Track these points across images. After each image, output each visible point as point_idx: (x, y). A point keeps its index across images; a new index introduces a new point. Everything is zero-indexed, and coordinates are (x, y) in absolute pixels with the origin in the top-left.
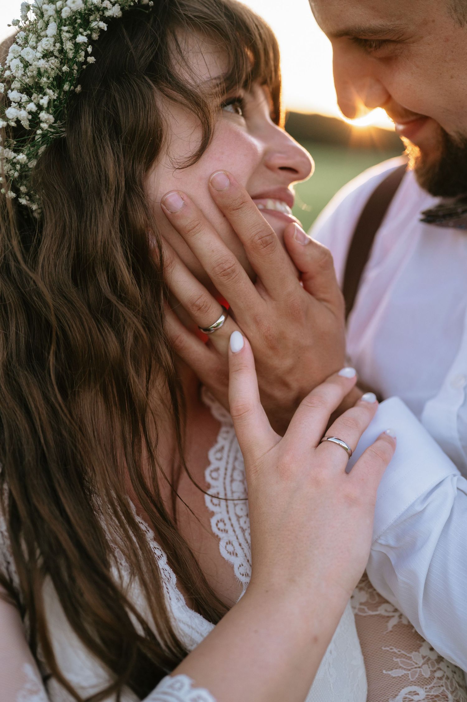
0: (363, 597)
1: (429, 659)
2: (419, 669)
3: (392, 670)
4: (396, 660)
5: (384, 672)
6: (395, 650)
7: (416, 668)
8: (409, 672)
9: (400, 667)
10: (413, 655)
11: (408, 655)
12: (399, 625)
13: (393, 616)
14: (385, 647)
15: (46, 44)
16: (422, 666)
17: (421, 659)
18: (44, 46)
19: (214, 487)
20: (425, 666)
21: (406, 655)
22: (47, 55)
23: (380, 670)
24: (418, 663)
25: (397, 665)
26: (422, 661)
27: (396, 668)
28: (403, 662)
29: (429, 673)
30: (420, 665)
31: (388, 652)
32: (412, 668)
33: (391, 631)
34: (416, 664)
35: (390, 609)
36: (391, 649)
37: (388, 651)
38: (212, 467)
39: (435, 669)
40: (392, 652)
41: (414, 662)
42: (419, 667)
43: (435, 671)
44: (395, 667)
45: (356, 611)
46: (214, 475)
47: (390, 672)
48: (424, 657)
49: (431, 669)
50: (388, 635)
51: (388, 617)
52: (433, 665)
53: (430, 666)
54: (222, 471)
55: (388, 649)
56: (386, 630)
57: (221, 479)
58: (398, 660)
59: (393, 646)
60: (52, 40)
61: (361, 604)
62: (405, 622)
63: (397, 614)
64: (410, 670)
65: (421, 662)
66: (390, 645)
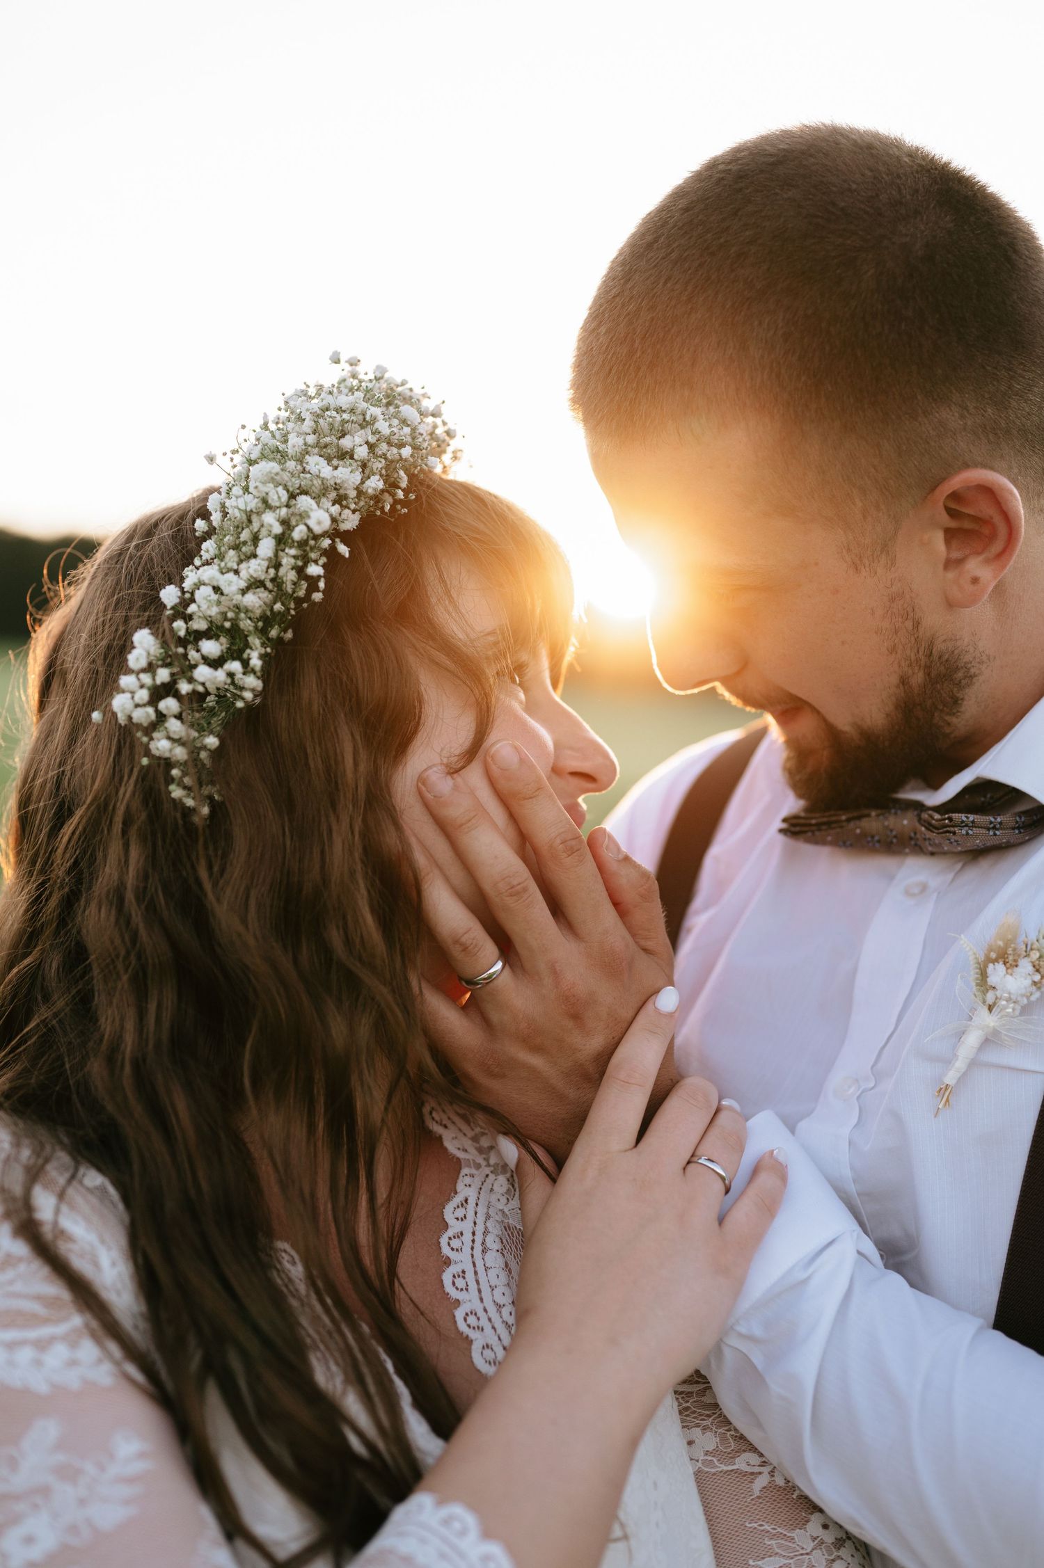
0: (708, 1441)
1: (822, 1542)
2: (808, 1557)
3: (763, 1558)
4: (770, 1543)
5: (751, 1562)
6: (767, 1527)
7: (802, 1554)
8: (791, 1561)
9: (777, 1553)
10: (797, 1534)
11: (788, 1535)
12: (771, 1486)
13: (760, 1473)
14: (750, 1523)
15: (255, 568)
16: (811, 1551)
17: (810, 1541)
18: (251, 571)
19: (455, 1263)
20: (817, 1553)
21: (785, 1535)
22: (255, 584)
23: (744, 1560)
24: (805, 1547)
25: (771, 1551)
26: (812, 1545)
27: (770, 1556)
28: (780, 1546)
29: (825, 1564)
30: (808, 1551)
31: (755, 1531)
32: (796, 1555)
33: (759, 1497)
34: (803, 1548)
35: (754, 1459)
36: (761, 1525)
37: (755, 1528)
38: (450, 1233)
39: (832, 1557)
40: (763, 1531)
41: (798, 1545)
42: (807, 1554)
43: (833, 1561)
44: (769, 1554)
45: (699, 1464)
46: (456, 1243)
47: (759, 1563)
48: (814, 1539)
49: (826, 1557)
50: (753, 1502)
51: (752, 1474)
52: (830, 1552)
53: (825, 1553)
54: (467, 1237)
55: (756, 1525)
56: (751, 1495)
57: (467, 1249)
58: (773, 1542)
59: (763, 1521)
60: (265, 564)
61: (707, 1453)
62: (780, 1482)
63: (766, 1470)
64: (792, 1558)
65: (809, 1545)
66: (759, 1519)
